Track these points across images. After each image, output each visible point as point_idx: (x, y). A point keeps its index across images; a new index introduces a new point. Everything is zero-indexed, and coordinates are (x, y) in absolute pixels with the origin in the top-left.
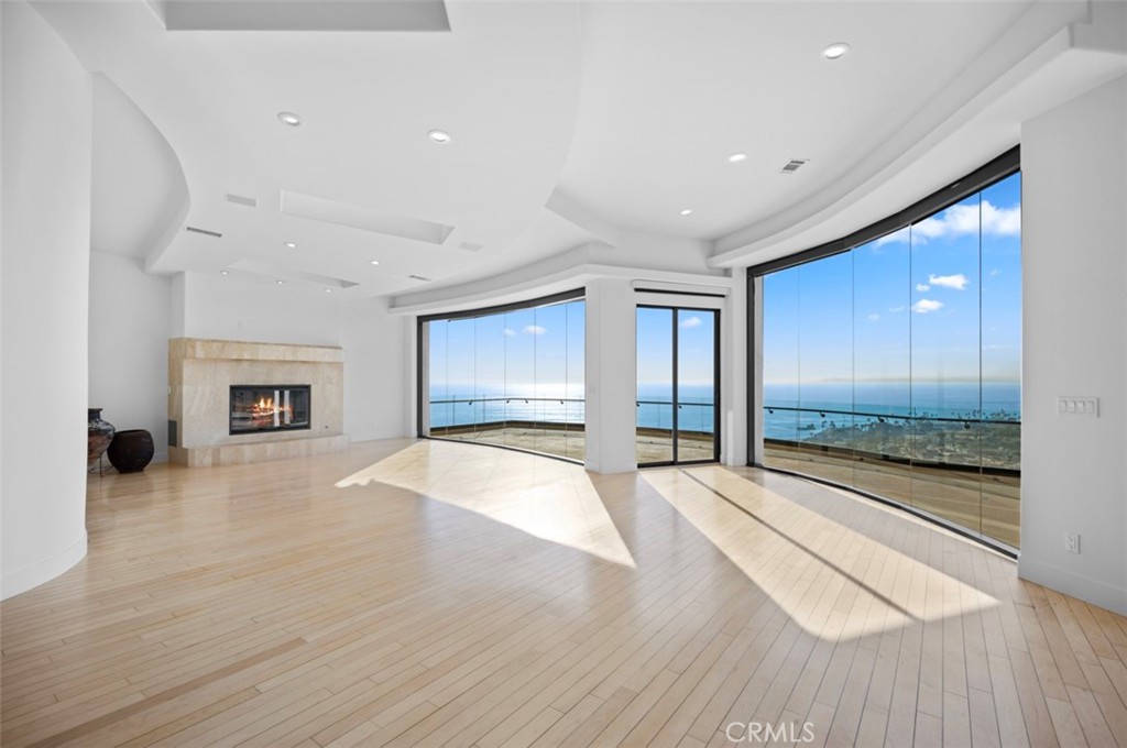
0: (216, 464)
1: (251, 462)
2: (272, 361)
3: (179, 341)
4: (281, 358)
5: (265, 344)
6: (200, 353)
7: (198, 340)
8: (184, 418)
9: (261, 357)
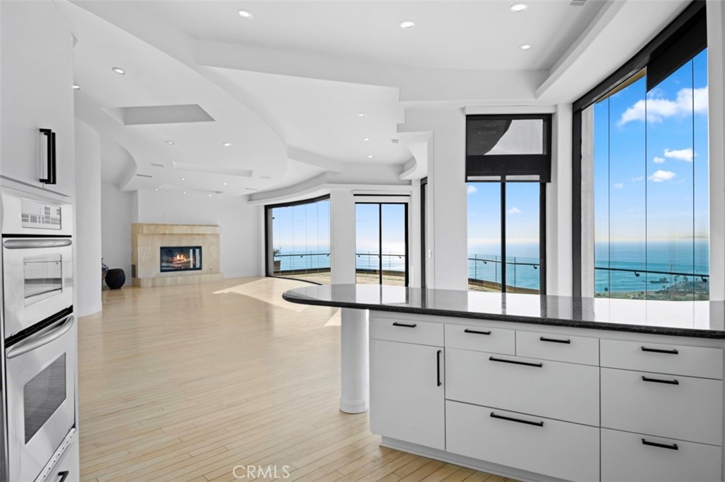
0: (153, 286)
1: (170, 286)
2: (181, 234)
3: (136, 224)
4: (185, 232)
5: (177, 225)
6: (145, 231)
7: (144, 224)
8: (139, 263)
9: (174, 232)
